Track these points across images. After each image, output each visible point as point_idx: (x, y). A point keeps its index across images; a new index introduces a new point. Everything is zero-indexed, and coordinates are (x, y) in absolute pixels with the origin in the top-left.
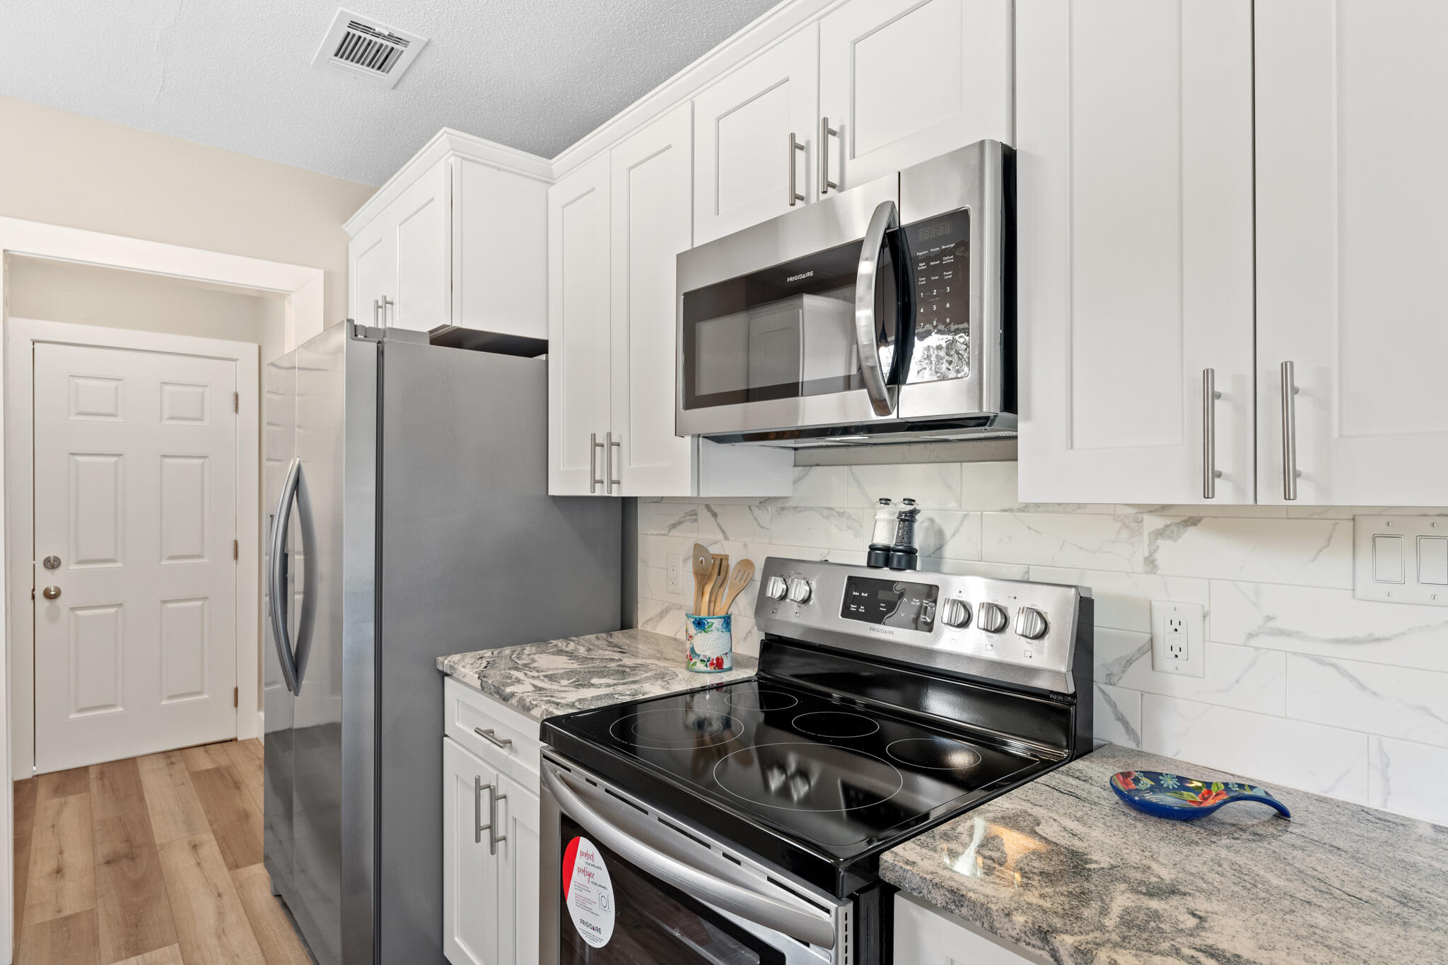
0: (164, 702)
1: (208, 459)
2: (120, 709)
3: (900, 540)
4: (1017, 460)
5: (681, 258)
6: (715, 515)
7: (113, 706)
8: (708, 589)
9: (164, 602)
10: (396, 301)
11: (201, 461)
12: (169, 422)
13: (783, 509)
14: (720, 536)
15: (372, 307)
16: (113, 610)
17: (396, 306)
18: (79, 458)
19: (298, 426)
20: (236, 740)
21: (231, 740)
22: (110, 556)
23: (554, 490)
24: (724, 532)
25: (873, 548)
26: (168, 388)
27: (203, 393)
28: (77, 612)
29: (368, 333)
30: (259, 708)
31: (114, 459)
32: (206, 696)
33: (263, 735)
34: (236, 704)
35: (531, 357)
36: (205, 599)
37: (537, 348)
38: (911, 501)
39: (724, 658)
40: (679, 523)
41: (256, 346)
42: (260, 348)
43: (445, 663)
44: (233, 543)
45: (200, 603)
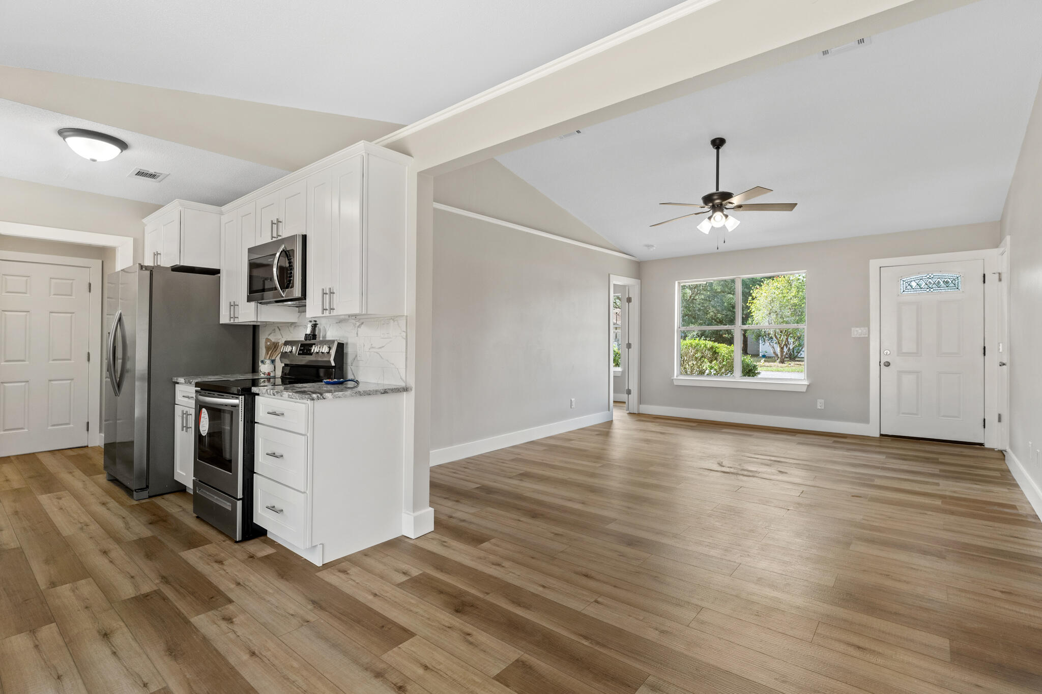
0: (50, 428)
1: (74, 314)
2: (26, 430)
3: (311, 332)
4: (306, 312)
5: (249, 249)
6: (280, 330)
7: (22, 428)
8: (270, 352)
9: (50, 380)
10: (162, 254)
11: (70, 315)
12: (53, 296)
13: (295, 326)
14: (281, 337)
15: (152, 255)
16: (23, 384)
17: (162, 255)
18: (6, 313)
19: (121, 299)
20: (87, 446)
21: (85, 447)
22: (22, 359)
23: (221, 322)
24: (282, 335)
25: (306, 335)
26: (53, 281)
27: (72, 283)
28: (5, 384)
29: (147, 268)
30: (100, 431)
31: (25, 313)
32: (71, 426)
33: (103, 445)
34: (88, 430)
35: (214, 275)
36: (72, 379)
37: (216, 272)
38: (315, 321)
39: (271, 373)
40: (271, 334)
41: (101, 261)
42: (103, 262)
43: (175, 379)
44: (87, 353)
45: (69, 381)
